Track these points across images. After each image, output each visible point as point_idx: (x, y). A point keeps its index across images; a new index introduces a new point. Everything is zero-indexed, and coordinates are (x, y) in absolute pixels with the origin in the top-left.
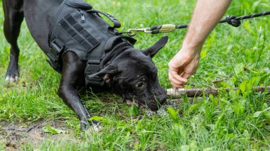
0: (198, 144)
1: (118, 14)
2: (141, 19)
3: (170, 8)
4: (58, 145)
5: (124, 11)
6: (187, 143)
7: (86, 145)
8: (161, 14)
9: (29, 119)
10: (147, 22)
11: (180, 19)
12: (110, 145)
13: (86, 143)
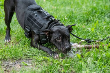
0: (90, 70)
1: (55, 12)
2: (65, 14)
3: (78, 9)
4: (27, 71)
5: (57, 11)
6: (85, 70)
7: (40, 71)
8: (74, 12)
9: (15, 59)
10: (68, 15)
11: (82, 14)
12: (50, 71)
13: (40, 70)
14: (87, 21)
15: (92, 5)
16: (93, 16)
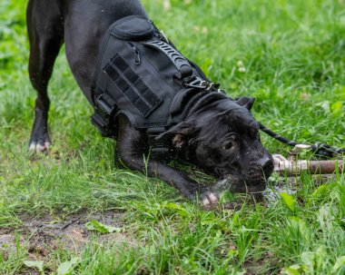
0: (328, 250)
1: (203, 46)
2: (239, 53)
3: (285, 35)
4: (108, 252)
5: (213, 41)
6: (310, 249)
7: (153, 251)
8: (270, 45)
9: (64, 209)
10: (249, 58)
11: (300, 53)
12: (189, 252)
13: (153, 247)
14: (318, 76)
15: (334, 20)
16: (336, 60)
